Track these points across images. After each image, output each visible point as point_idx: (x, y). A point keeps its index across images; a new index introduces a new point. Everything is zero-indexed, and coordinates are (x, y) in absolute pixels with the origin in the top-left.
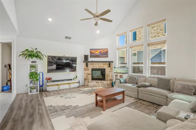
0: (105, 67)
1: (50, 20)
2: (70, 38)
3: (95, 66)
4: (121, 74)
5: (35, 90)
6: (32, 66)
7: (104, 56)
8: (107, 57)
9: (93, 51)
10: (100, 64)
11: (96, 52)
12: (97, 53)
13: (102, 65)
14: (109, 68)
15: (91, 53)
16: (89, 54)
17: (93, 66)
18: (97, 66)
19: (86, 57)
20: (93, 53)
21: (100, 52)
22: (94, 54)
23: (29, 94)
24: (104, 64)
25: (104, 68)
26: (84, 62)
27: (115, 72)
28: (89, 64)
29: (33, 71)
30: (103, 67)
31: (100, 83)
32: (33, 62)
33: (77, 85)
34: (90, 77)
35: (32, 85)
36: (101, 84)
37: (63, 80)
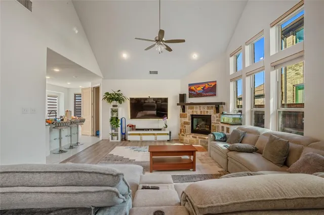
0: (211, 112)
1: (125, 56)
2: (156, 73)
3: (195, 111)
4: (228, 126)
5: (116, 137)
6: (113, 111)
7: (209, 94)
8: (215, 95)
9: (193, 88)
10: (202, 108)
11: (198, 89)
12: (200, 89)
13: (206, 108)
14: (218, 115)
15: (190, 90)
16: (187, 92)
17: (193, 111)
18: (198, 111)
19: (182, 97)
20: (192, 90)
21: (204, 87)
22: (194, 91)
23: (111, 140)
24: (208, 108)
25: (209, 114)
26: (178, 104)
27: (222, 121)
28: (187, 107)
29: (115, 116)
30: (207, 112)
31: (200, 138)
32: (114, 106)
33: (167, 138)
34: (189, 127)
35: (113, 131)
36: (200, 140)
37: (148, 130)
